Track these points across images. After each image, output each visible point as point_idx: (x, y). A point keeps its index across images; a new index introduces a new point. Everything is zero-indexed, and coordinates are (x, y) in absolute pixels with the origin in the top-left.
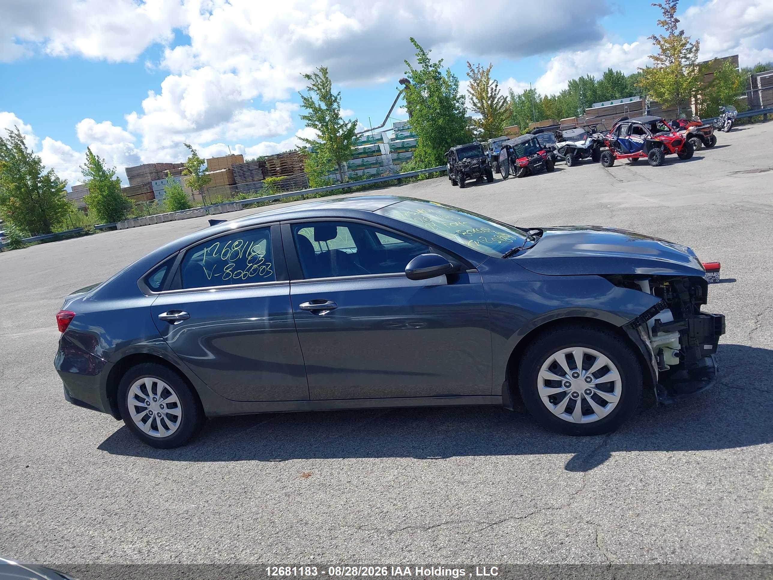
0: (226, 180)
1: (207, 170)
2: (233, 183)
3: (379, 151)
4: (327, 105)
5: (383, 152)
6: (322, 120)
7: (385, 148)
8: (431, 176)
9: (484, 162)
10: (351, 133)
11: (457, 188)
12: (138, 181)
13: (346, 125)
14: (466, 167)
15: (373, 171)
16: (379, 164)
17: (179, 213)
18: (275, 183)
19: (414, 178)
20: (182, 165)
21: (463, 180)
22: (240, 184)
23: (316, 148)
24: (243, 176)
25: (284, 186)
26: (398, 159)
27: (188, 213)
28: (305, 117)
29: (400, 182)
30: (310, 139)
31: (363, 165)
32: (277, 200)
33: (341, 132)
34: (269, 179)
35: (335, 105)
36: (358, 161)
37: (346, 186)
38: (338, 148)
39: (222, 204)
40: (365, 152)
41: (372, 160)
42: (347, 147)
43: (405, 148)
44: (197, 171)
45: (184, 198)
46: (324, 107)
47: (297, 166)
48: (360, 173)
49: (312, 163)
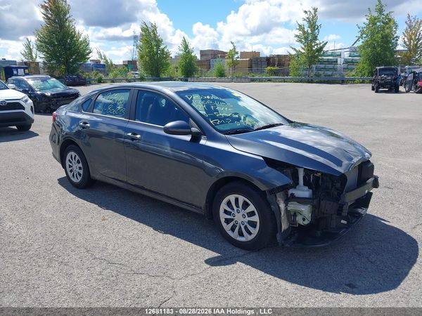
0: (247, 65)
1: (238, 58)
2: (251, 67)
3: (337, 62)
4: (311, 30)
5: (339, 62)
6: (306, 39)
7: (340, 61)
8: (363, 82)
9: (395, 79)
10: (321, 48)
11: (374, 92)
12: (204, 58)
13: (320, 44)
14: (382, 80)
15: (330, 73)
16: (335, 69)
17: (218, 79)
18: (271, 70)
19: (352, 81)
20: (226, 53)
21: (378, 88)
22: (254, 68)
23: (299, 54)
24: (257, 64)
25: (275, 73)
26: (347, 68)
27: (223, 79)
28: (296, 36)
29: (343, 82)
30: (297, 49)
31: (325, 68)
32: (270, 80)
33: (316, 47)
34: (269, 68)
35: (316, 31)
36: (323, 66)
37: (310, 79)
38: (311, 56)
39: (241, 78)
40: (328, 61)
41: (331, 66)
42: (317, 57)
43: (352, 62)
44: (232, 57)
45: (223, 71)
46: (310, 31)
47: (287, 63)
48: (321, 72)
49: (295, 62)
